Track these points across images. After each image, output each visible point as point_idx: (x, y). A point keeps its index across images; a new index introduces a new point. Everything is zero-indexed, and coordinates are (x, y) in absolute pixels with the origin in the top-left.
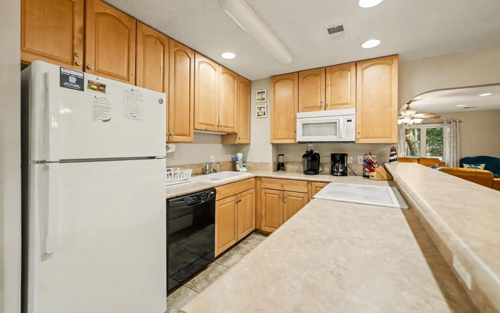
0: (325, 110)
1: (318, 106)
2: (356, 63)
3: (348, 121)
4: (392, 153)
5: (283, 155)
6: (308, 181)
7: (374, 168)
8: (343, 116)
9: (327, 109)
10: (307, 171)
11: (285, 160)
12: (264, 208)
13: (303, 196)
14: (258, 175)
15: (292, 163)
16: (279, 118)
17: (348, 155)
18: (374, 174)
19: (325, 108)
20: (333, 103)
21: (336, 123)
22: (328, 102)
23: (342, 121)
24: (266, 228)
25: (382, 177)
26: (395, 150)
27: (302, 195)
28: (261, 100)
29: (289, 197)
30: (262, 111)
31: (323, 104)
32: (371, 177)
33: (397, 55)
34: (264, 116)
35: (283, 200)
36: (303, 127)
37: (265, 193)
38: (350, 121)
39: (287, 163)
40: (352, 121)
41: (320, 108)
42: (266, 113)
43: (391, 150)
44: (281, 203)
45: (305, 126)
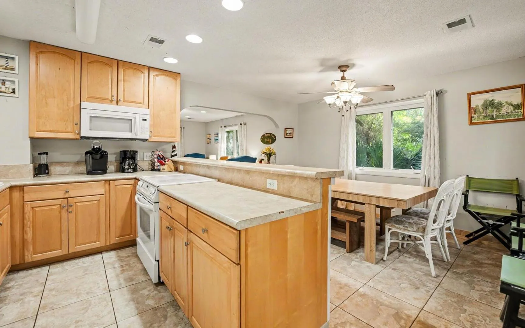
0: (117, 105)
1: (108, 99)
2: (149, 68)
3: (143, 120)
4: (174, 149)
5: (47, 154)
6: (105, 181)
7: (165, 162)
8: (138, 115)
9: (119, 104)
10: (92, 171)
11: (49, 161)
12: (30, 230)
13: (99, 199)
14: (14, 183)
15: (60, 163)
16: (47, 103)
17: (138, 152)
18: (165, 167)
19: (117, 103)
20: (126, 100)
21: (131, 120)
22: (121, 97)
23: (139, 119)
24: (35, 257)
25: (171, 169)
26: (175, 148)
27: (98, 197)
28: (3, 69)
29: (78, 204)
30: (7, 86)
31: (115, 98)
32: (161, 170)
33: (179, 73)
34: (13, 95)
35: (68, 210)
36: (91, 120)
37: (33, 208)
38: (145, 120)
39: (52, 163)
40: (147, 120)
41: (112, 101)
42: (17, 91)
43: (172, 147)
44: (64, 214)
45: (93, 119)
